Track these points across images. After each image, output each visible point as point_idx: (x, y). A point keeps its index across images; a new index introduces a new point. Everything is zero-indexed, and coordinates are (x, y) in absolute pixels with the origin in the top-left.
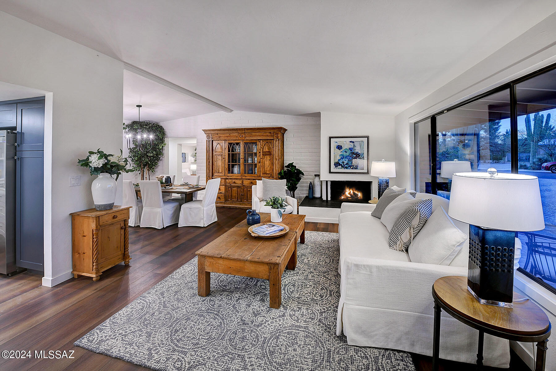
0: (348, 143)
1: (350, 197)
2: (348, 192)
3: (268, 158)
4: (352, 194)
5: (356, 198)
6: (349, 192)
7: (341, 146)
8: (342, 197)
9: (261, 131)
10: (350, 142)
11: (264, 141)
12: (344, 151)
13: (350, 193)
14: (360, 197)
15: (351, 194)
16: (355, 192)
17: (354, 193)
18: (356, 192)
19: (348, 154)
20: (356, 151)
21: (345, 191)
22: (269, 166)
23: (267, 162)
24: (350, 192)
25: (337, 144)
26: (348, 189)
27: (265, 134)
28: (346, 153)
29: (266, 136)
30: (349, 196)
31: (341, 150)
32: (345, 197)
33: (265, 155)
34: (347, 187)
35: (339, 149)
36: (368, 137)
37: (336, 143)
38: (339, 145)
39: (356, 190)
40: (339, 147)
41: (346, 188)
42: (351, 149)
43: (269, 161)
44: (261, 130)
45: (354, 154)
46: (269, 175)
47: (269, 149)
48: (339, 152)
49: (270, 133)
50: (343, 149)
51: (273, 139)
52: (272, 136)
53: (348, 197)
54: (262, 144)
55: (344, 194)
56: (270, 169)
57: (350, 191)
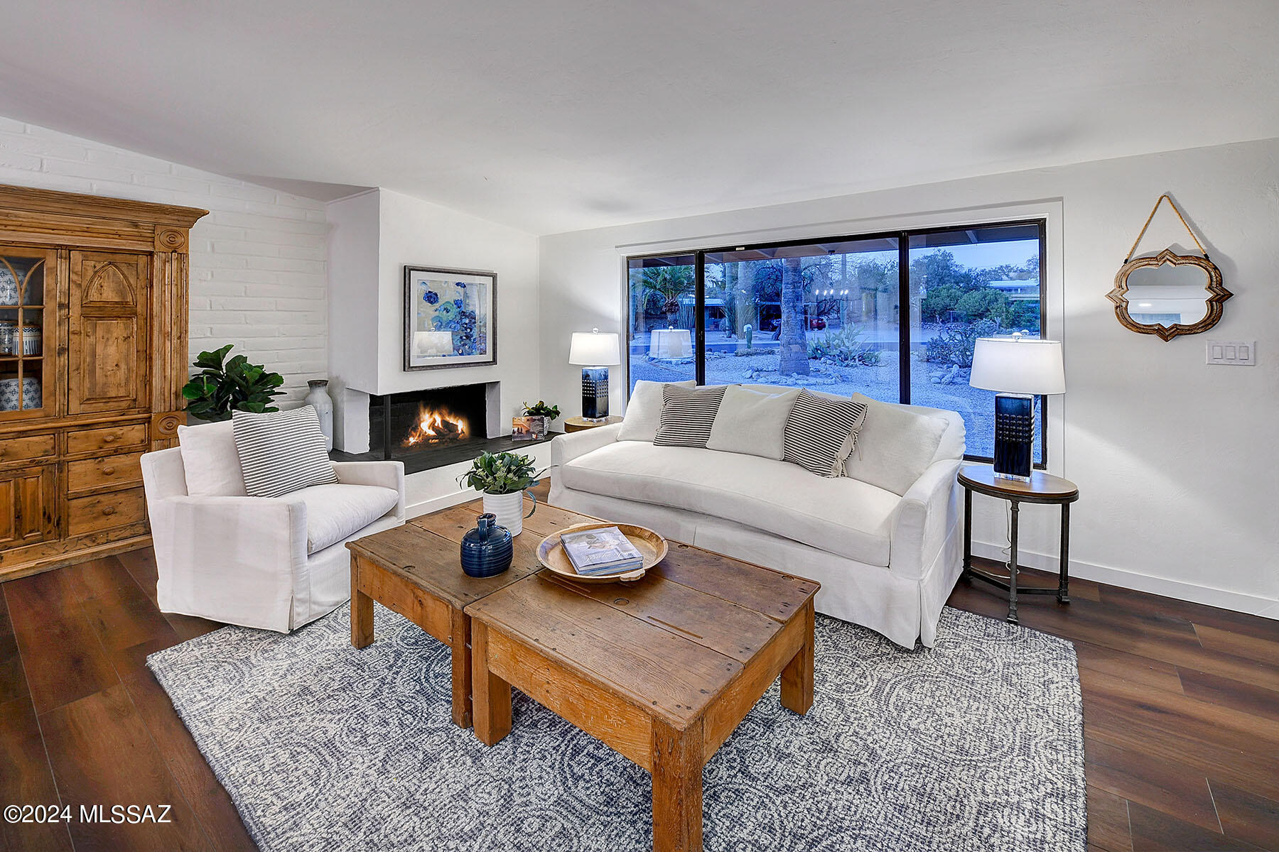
0: (453, 286)
1: (434, 438)
2: (428, 422)
3: (118, 328)
4: (440, 426)
5: (451, 435)
6: (431, 420)
7: (436, 294)
8: (412, 440)
9: (81, 209)
10: (458, 284)
11: (96, 256)
12: (442, 308)
13: (433, 426)
14: (463, 432)
15: (438, 427)
16: (447, 419)
17: (445, 423)
18: (451, 420)
19: (451, 316)
20: (470, 309)
21: (419, 419)
22: (123, 366)
23: (112, 350)
24: (435, 421)
25: (424, 289)
26: (427, 411)
27: (104, 224)
28: (448, 312)
29: (107, 234)
30: (432, 433)
31: (437, 305)
32: (421, 438)
33: (101, 318)
34: (425, 408)
35: (431, 303)
36: (494, 277)
37: (424, 286)
38: (430, 292)
39: (450, 414)
40: (431, 298)
41: (422, 410)
42: (458, 304)
43: (123, 347)
44: (80, 203)
45: (466, 316)
46: (124, 405)
47: (121, 292)
48: (429, 309)
49: (136, 225)
50: (442, 301)
51: (151, 254)
52: (142, 239)
53: (429, 437)
54: (78, 268)
55: (416, 427)
56: (127, 380)
57: (434, 419)
